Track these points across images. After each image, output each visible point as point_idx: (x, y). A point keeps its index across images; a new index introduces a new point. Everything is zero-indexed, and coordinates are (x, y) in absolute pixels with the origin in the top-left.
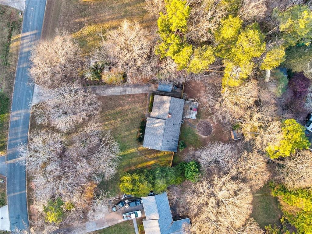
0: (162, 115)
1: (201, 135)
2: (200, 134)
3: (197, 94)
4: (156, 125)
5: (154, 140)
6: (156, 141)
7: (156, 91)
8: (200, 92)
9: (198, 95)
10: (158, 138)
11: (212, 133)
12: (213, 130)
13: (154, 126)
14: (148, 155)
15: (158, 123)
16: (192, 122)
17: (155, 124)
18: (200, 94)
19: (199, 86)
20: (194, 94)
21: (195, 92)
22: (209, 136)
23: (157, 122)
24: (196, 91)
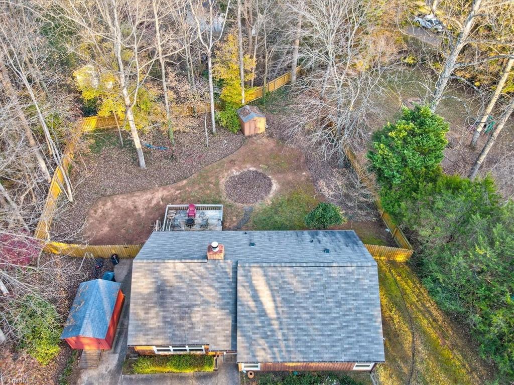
0: (216, 289)
1: (272, 192)
2: (271, 196)
3: (139, 215)
4: (269, 305)
5: (339, 304)
6: (340, 295)
7: (117, 356)
8: (132, 208)
9: (141, 212)
10: (324, 287)
11: (260, 171)
12: (252, 169)
13: (275, 316)
14: (401, 344)
15: (256, 297)
16: (234, 219)
17: (263, 313)
18: (140, 207)
19: (112, 211)
20: (137, 224)
21: (131, 222)
22: (270, 177)
23: (252, 304)
24: (129, 220)
